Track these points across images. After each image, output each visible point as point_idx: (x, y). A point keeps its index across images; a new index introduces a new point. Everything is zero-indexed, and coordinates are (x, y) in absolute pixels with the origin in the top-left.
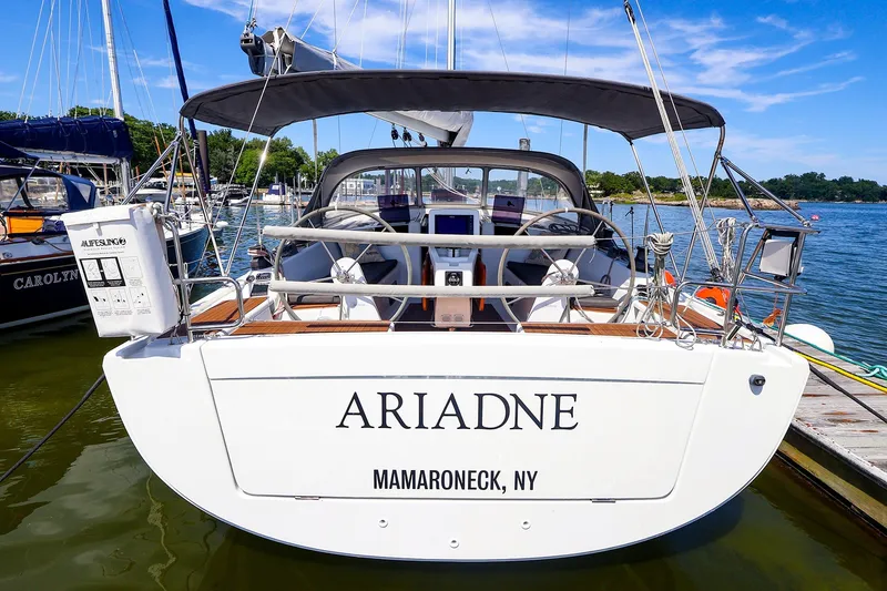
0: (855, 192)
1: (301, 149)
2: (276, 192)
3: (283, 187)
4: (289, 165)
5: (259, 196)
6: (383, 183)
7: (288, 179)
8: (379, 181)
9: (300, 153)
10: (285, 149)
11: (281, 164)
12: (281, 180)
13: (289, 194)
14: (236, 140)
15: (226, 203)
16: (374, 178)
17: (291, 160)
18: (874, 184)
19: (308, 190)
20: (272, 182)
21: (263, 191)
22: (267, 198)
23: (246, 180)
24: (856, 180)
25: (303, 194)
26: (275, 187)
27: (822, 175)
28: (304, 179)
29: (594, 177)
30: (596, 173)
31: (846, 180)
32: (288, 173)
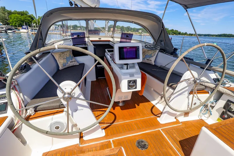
0: (174, 33)
1: (32, 15)
2: (25, 29)
3: (27, 27)
4: (29, 20)
5: (19, 30)
6: (61, 27)
7: (29, 25)
8: (60, 26)
9: (32, 16)
10: (27, 15)
11: (26, 20)
12: (26, 24)
13: (30, 30)
14: (7, 11)
15: (6, 32)
16: (58, 25)
17: (29, 18)
18: (177, 31)
19: (36, 28)
20: (23, 25)
21: (20, 28)
22: (22, 30)
23: (14, 24)
24: (174, 30)
25: (34, 29)
26: (24, 27)
27: (168, 29)
28: (35, 25)
29: (119, 27)
30: (120, 26)
31: (172, 30)
32: (28, 23)
